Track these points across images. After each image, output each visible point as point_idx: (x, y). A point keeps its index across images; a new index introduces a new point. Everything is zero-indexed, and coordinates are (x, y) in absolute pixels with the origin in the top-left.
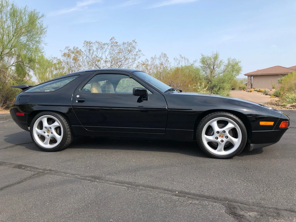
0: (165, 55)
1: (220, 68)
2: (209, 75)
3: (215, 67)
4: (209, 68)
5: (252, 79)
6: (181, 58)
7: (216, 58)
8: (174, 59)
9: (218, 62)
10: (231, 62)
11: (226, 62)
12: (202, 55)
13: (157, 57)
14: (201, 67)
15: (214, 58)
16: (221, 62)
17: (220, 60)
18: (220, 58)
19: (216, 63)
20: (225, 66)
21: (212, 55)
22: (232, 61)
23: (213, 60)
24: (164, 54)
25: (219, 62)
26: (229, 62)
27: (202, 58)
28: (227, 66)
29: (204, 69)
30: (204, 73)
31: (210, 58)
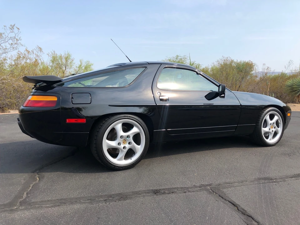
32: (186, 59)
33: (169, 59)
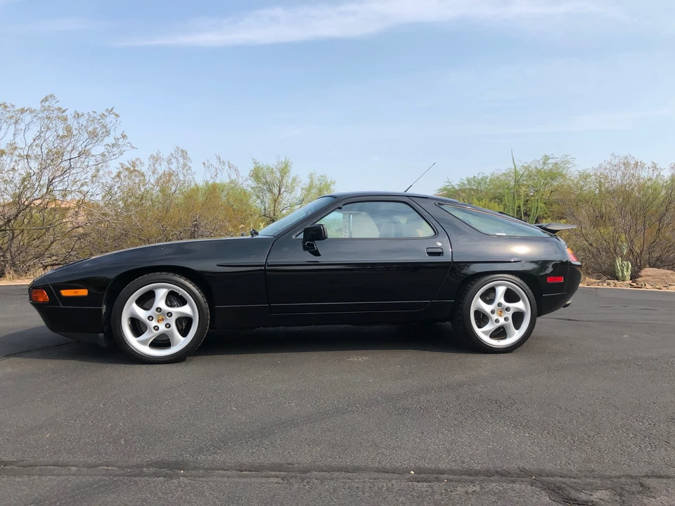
0: (184, 154)
1: (293, 193)
2: (269, 207)
3: (283, 190)
4: (270, 191)
5: (351, 221)
6: (220, 163)
7: (284, 170)
8: (204, 164)
9: (288, 180)
10: (316, 182)
11: (305, 181)
12: (255, 163)
13: (164, 157)
14: (252, 188)
15: (281, 172)
16: (294, 180)
17: (293, 176)
18: (293, 172)
19: (284, 181)
20: (302, 189)
21: (276, 164)
22: (319, 180)
23: (278, 175)
24: (182, 151)
25: (290, 181)
26: (312, 181)
27: (255, 169)
28: (309, 190)
29: (259, 193)
30: (259, 201)
31: (273, 169)
32: (569, 163)
33: (526, 165)
